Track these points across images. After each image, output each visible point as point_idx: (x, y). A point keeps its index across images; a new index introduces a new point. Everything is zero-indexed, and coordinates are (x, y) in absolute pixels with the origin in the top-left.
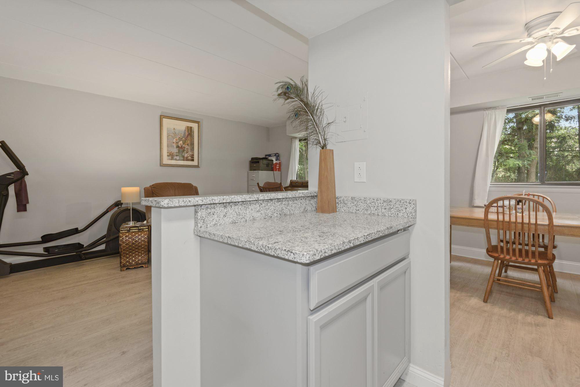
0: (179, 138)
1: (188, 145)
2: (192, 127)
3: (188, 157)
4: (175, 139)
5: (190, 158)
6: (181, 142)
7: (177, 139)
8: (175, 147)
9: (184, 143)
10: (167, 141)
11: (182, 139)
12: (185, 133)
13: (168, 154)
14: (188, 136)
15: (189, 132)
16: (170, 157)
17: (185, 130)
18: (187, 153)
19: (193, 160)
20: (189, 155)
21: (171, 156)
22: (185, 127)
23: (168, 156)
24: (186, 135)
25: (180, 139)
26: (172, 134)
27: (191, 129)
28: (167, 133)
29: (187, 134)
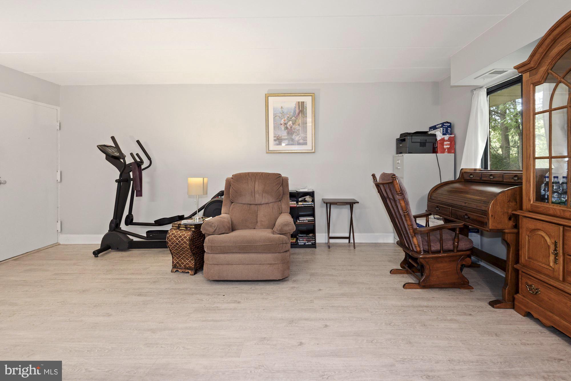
0: (288, 117)
1: (299, 125)
2: (303, 102)
3: (299, 140)
4: (283, 120)
5: (301, 141)
6: (291, 122)
7: (285, 119)
8: (283, 128)
9: (293, 124)
10: (274, 124)
11: (291, 118)
12: (295, 111)
13: (275, 138)
14: (299, 114)
15: (301, 109)
16: (277, 142)
17: (295, 107)
18: (298, 135)
19: (305, 144)
20: (300, 138)
21: (279, 140)
22: (295, 103)
23: (275, 140)
24: (297, 113)
25: (289, 119)
26: (280, 114)
27: (303, 105)
28: (274, 113)
29: (297, 111)
